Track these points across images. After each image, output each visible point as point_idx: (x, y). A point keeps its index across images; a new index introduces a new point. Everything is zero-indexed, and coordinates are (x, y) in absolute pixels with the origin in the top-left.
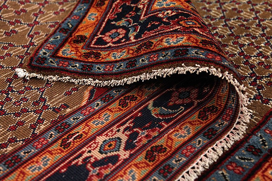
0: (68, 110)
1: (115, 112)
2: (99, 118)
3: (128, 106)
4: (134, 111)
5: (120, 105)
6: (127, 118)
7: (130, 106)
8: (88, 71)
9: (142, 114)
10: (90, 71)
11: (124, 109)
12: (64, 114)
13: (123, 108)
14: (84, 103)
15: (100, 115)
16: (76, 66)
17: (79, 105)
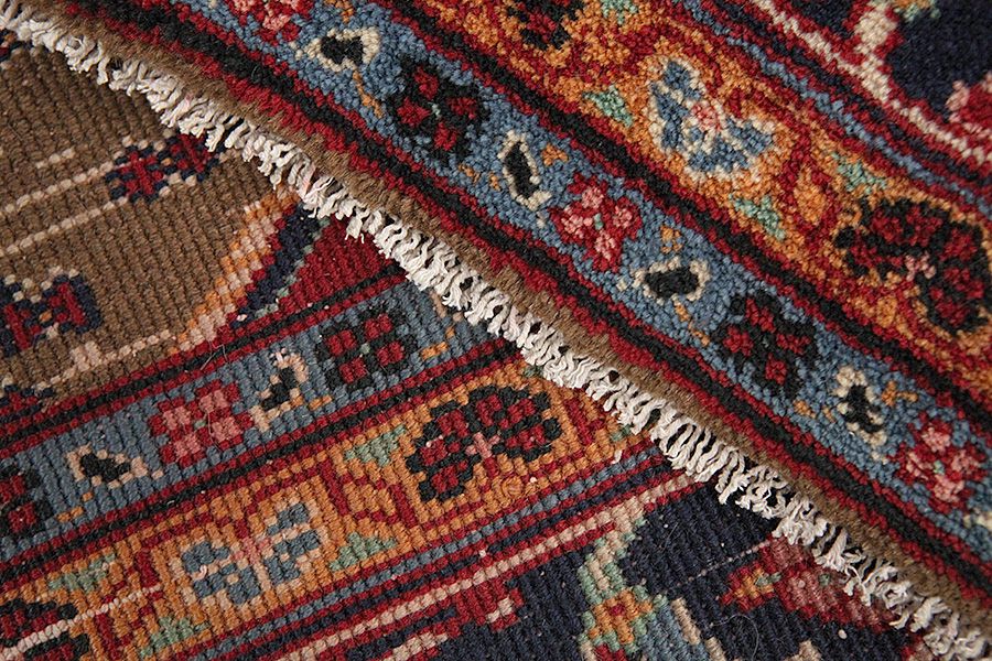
0: (88, 357)
1: (356, 518)
2: (242, 530)
3: (462, 499)
4: (482, 564)
5: (413, 464)
6: (415, 606)
7: (477, 498)
8: (435, 153)
9: (517, 612)
10: (445, 164)
11: (424, 517)
12: (42, 386)
13: (425, 498)
14: (204, 328)
15: (256, 498)
16: (354, 49)
17: (165, 334)
